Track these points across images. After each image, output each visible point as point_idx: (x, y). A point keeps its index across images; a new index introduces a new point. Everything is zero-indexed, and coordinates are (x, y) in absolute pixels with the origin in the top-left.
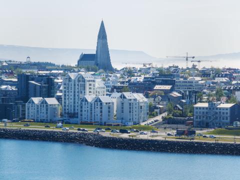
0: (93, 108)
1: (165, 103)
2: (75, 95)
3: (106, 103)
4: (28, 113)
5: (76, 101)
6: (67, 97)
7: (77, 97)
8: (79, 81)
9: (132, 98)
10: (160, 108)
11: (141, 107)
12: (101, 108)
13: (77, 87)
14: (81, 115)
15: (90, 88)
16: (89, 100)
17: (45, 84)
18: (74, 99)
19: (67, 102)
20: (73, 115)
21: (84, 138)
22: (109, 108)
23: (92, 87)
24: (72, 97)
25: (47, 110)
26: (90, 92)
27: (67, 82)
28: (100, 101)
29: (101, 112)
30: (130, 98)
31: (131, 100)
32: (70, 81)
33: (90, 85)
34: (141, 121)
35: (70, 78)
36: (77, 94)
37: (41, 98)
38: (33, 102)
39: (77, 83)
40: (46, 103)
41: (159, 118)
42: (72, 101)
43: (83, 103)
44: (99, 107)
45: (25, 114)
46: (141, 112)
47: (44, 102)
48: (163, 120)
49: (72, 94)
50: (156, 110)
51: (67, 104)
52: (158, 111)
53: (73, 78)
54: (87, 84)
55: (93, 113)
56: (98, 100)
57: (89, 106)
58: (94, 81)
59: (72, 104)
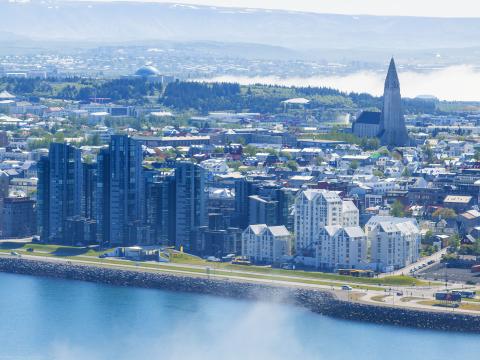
0: (336, 244)
1: (451, 230)
2: (312, 224)
3: (355, 238)
4: (246, 248)
5: (314, 231)
6: (301, 226)
7: (314, 226)
8: (318, 203)
9: (394, 230)
10: (442, 239)
11: (408, 243)
12: (348, 245)
13: (315, 211)
14: (320, 254)
15: (334, 214)
16: (331, 233)
17: (273, 199)
18: (312, 229)
19: (301, 232)
20: (309, 253)
21: (313, 299)
22: (360, 245)
23: (337, 212)
24: (309, 226)
25: (272, 244)
26: (334, 219)
27: (302, 204)
28: (346, 235)
29: (348, 251)
30: (390, 231)
31: (391, 233)
32: (305, 203)
33: (334, 209)
34: (407, 262)
35: (305, 198)
36: (315, 222)
37: (265, 225)
38: (252, 232)
39: (315, 206)
40: (270, 234)
41: (437, 257)
42: (309, 231)
43: (323, 237)
44: (344, 243)
45: (240, 247)
46: (408, 249)
47: (267, 233)
48: (441, 261)
49: (309, 221)
50: (435, 243)
51: (301, 236)
52: (438, 244)
53: (309, 198)
54: (330, 207)
55: (336, 253)
56: (343, 234)
57: (331, 242)
58: (340, 203)
59: (309, 236)
